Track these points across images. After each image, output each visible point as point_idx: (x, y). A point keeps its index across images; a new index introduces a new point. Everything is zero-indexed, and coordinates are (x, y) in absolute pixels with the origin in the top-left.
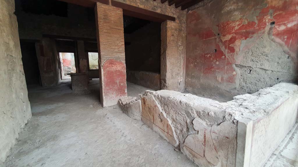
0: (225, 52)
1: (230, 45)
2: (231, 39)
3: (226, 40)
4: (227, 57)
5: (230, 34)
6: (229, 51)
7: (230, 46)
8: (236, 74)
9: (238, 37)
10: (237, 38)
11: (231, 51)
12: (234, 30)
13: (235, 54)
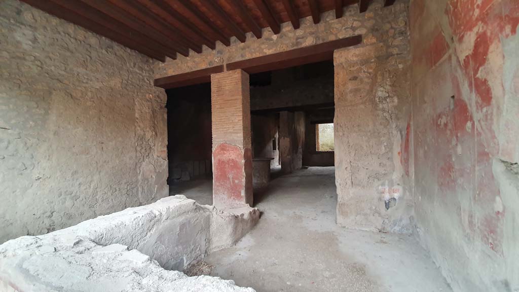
0: (471, 106)
1: (478, 75)
2: (477, 46)
3: (467, 57)
4: (476, 123)
5: (471, 29)
6: (480, 101)
7: (478, 78)
8: (504, 211)
9: (491, 34)
10: (490, 38)
11: (483, 99)
12: (478, 6)
13: (495, 110)
